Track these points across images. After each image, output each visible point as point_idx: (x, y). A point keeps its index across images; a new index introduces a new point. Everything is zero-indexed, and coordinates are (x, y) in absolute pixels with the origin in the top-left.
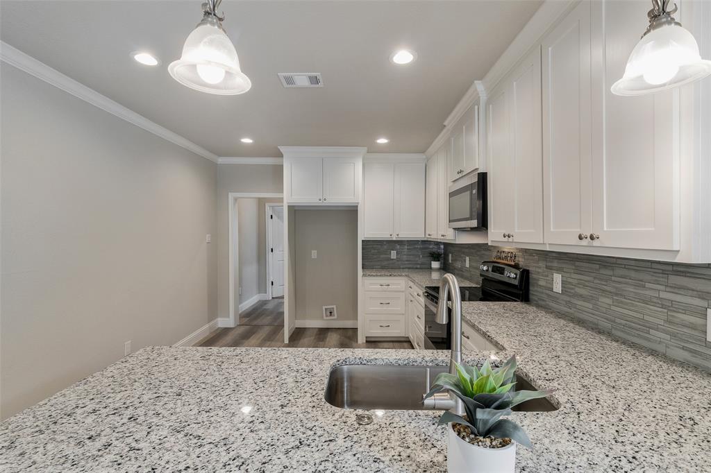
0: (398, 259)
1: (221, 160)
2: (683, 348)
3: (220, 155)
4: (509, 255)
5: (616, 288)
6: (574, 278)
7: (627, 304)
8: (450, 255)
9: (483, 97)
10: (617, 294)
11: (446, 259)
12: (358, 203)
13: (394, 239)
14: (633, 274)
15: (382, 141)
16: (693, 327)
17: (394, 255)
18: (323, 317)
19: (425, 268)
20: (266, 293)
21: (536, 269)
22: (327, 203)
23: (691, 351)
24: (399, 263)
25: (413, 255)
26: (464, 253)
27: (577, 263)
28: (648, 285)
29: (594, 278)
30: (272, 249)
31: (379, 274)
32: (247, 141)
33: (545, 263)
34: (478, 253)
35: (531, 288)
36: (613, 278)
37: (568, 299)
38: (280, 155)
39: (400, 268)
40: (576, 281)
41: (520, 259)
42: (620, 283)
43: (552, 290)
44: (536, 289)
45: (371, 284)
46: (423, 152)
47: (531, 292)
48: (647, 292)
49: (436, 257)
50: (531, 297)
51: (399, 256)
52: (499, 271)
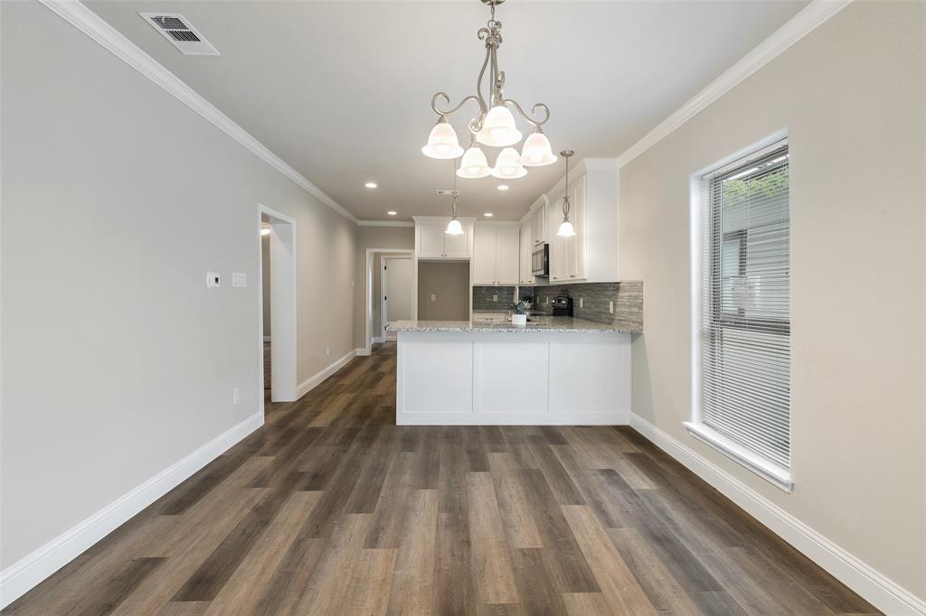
0: (498, 302)
1: (360, 223)
3: (360, 219)
8: (538, 298)
9: (547, 202)
11: (535, 302)
12: (470, 258)
13: (496, 285)
15: (488, 215)
17: (495, 298)
21: (575, 298)
22: (447, 258)
24: (500, 305)
25: (511, 299)
30: (386, 298)
31: (485, 312)
32: (392, 213)
38: (413, 221)
39: (500, 309)
44: (574, 308)
45: (479, 318)
46: (518, 220)
47: (573, 311)
50: (573, 314)
51: (499, 299)
52: (559, 301)
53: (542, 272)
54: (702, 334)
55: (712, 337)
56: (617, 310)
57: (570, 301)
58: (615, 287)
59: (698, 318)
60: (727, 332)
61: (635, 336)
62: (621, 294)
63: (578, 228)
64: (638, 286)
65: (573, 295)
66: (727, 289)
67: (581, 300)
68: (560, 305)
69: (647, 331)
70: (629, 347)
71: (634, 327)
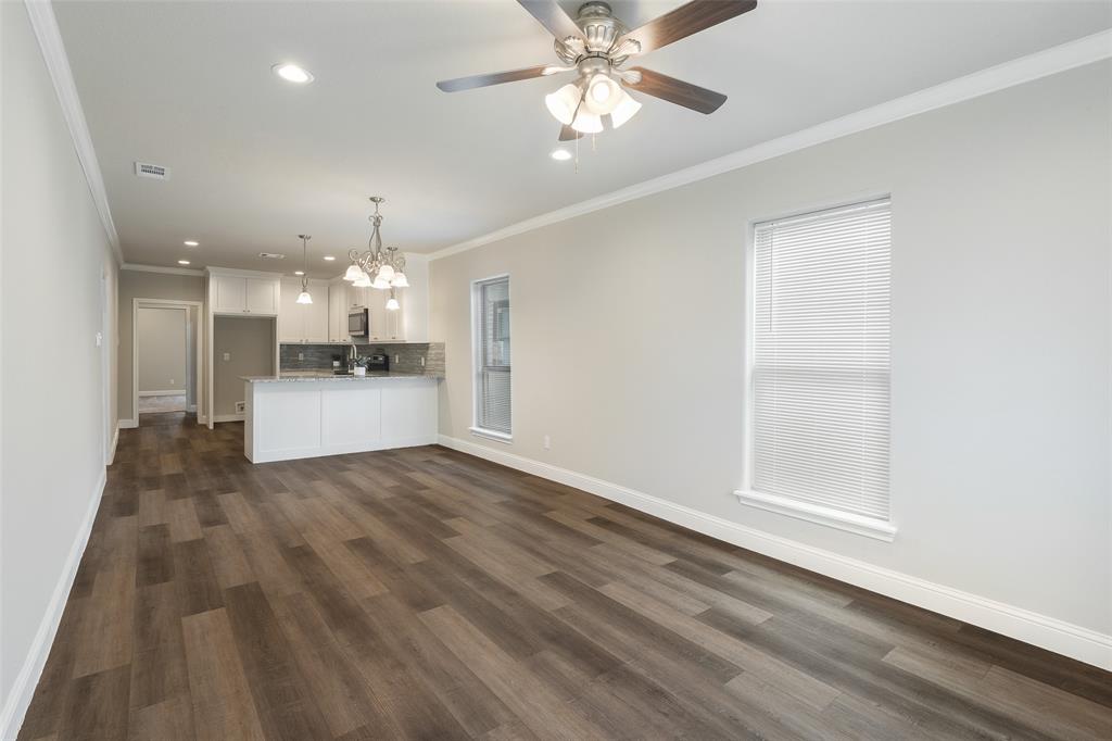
0: (304, 361)
1: (130, 267)
12: (278, 315)
13: (304, 344)
17: (301, 356)
19: (328, 367)
22: (249, 314)
24: (307, 362)
25: (317, 357)
33: (399, 352)
38: (207, 271)
49: (336, 358)
51: (305, 358)
52: (376, 358)
53: (362, 333)
54: (478, 374)
55: (483, 376)
56: (428, 363)
57: (387, 358)
58: (424, 347)
59: (475, 365)
60: (490, 374)
61: (440, 380)
62: (430, 352)
63: (400, 304)
64: (441, 346)
65: (389, 353)
66: (490, 351)
67: (397, 357)
68: (376, 362)
69: (448, 376)
70: (436, 389)
71: (439, 374)
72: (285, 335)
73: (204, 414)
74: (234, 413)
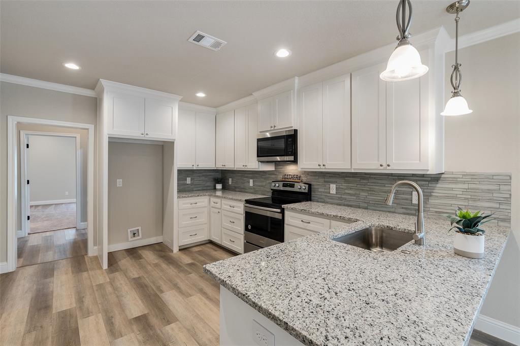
0: (192, 184)
2: (403, 208)
4: (295, 176)
5: (370, 188)
6: (344, 185)
7: (376, 194)
8: (230, 179)
9: (296, 87)
10: (370, 191)
12: (175, 140)
13: (195, 169)
14: (380, 181)
15: (201, 95)
16: (407, 199)
17: (189, 180)
18: (128, 239)
19: (209, 190)
20: (21, 230)
21: (317, 184)
22: (147, 137)
23: (405, 208)
24: (193, 186)
25: (202, 180)
26: (247, 177)
27: (346, 178)
28: (386, 185)
29: (357, 184)
30: (28, 181)
31: (186, 196)
32: (72, 66)
33: (324, 179)
34: (263, 177)
35: (312, 193)
36: (368, 184)
37: (339, 196)
39: (193, 191)
40: (346, 187)
41: (303, 178)
42: (372, 185)
43: (329, 193)
44: (316, 193)
45: (184, 204)
47: (312, 195)
48: (387, 188)
49: (217, 181)
50: (312, 198)
51: (192, 182)
72: (182, 160)
73: (95, 244)
74: (127, 240)
